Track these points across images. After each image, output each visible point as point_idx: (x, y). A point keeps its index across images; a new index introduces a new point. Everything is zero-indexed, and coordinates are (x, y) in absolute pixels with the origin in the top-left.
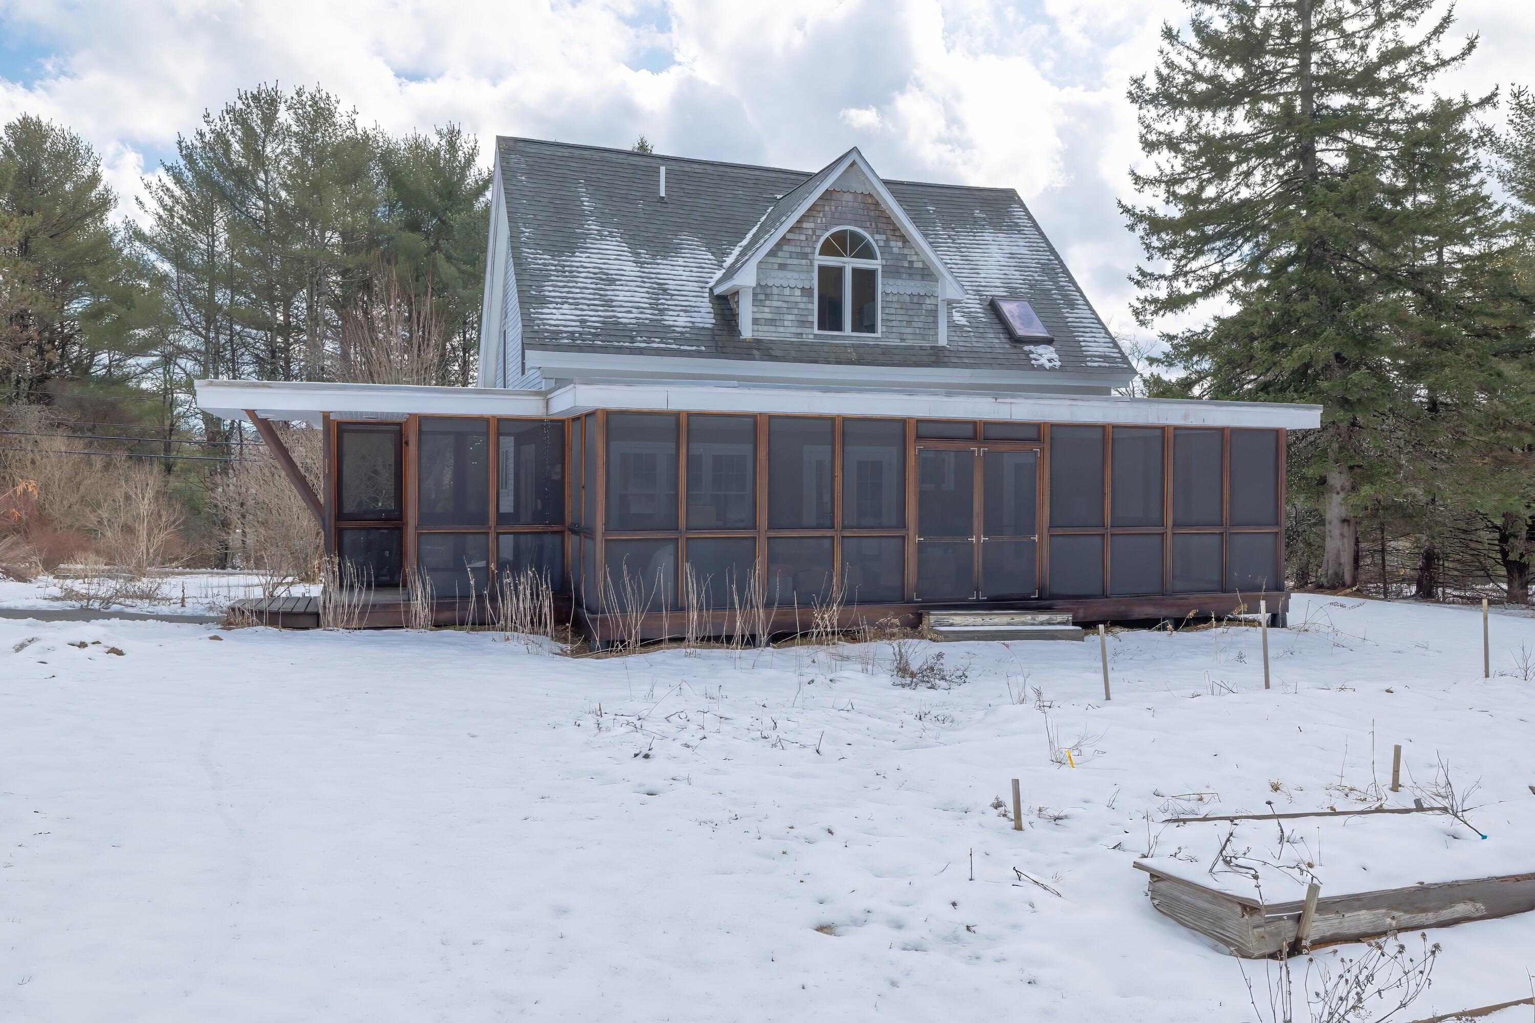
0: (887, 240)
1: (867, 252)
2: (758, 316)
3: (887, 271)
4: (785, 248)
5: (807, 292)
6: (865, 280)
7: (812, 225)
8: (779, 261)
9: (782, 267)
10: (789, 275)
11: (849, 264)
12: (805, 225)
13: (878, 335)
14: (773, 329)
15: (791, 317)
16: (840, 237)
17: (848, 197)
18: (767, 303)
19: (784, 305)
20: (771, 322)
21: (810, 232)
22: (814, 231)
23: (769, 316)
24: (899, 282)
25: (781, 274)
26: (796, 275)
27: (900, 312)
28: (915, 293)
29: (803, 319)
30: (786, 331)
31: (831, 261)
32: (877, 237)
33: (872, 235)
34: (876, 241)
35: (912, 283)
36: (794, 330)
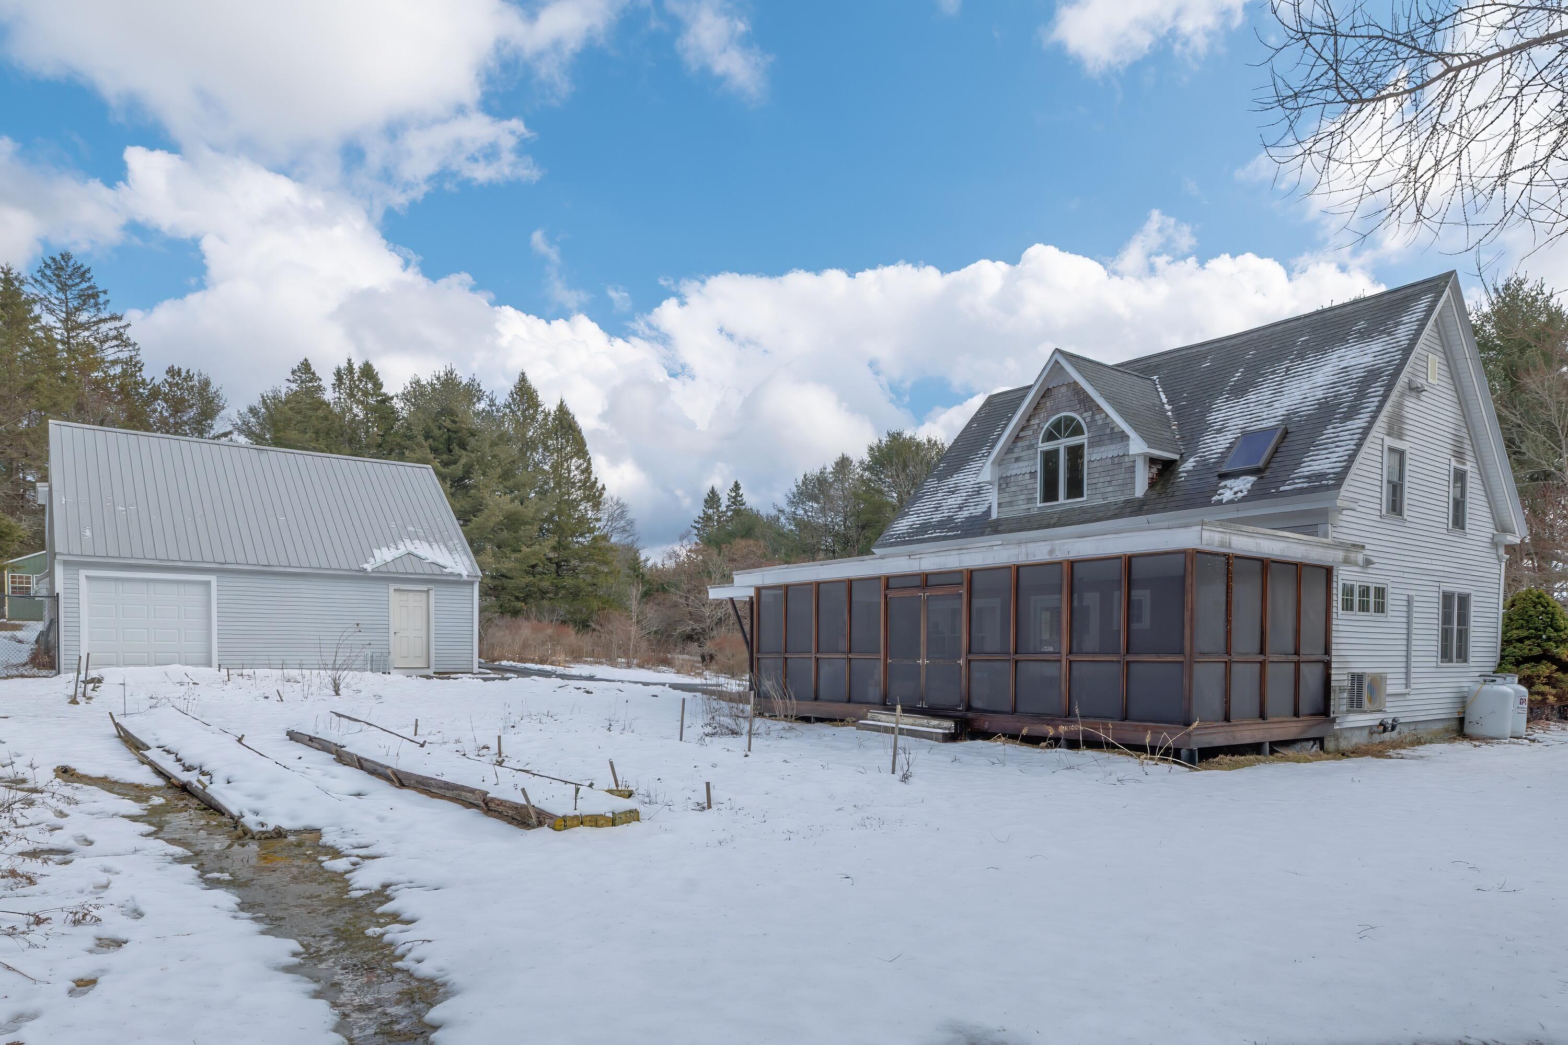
0: (1093, 415)
1: (1078, 431)
2: (1001, 501)
3: (1092, 444)
4: (1020, 444)
5: (1033, 474)
6: (1075, 453)
7: (1037, 421)
8: (1015, 455)
9: (1017, 459)
10: (1021, 464)
11: (1063, 444)
12: (1032, 422)
13: (1085, 498)
14: (1011, 508)
15: (1022, 497)
16: (1057, 426)
17: (1064, 389)
18: (1008, 490)
19: (1019, 488)
20: (1010, 503)
21: (1036, 427)
22: (1039, 425)
23: (1008, 500)
24: (1103, 449)
25: (1016, 465)
26: (1026, 464)
27: (1103, 474)
28: (1115, 455)
29: (1030, 497)
30: (1019, 509)
31: (1049, 446)
32: (1085, 415)
33: (1081, 415)
34: (1084, 419)
35: (1113, 447)
36: (1025, 507)
